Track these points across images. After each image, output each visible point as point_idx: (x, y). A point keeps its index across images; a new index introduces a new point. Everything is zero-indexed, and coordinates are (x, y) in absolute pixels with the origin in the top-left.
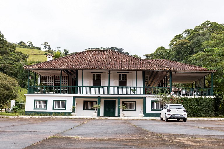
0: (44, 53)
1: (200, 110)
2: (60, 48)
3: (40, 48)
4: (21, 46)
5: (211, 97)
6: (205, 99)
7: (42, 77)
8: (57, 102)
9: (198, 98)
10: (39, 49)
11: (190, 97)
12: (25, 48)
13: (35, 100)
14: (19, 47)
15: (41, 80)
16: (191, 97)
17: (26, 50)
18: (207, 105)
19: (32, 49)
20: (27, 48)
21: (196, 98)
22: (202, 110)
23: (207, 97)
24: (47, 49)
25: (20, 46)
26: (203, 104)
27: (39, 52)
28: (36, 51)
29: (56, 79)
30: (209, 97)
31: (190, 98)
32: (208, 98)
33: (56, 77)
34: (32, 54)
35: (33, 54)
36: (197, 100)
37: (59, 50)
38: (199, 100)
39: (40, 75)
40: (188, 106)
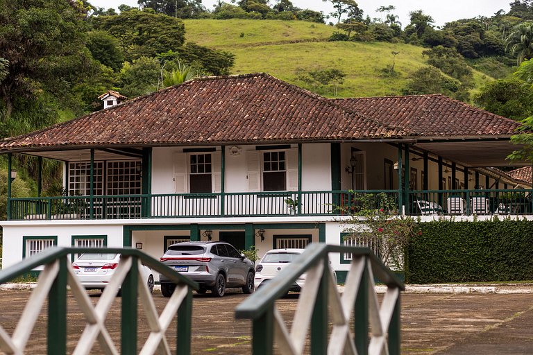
0: (330, 34)
1: (492, 259)
2: (392, 7)
3: (318, 15)
4: (248, 11)
5: (527, 216)
6: (508, 223)
7: (72, 166)
8: (84, 242)
9: (485, 223)
10: (317, 17)
11: (460, 220)
12: (264, 18)
13: (25, 238)
14: (241, 17)
15: (69, 176)
16: (464, 220)
17: (265, 27)
18: (513, 243)
19: (286, 22)
20: (270, 18)
21: (479, 222)
22: (498, 261)
23: (513, 218)
24: (345, 16)
25: (244, 12)
26: (502, 242)
27: (313, 30)
28: (301, 28)
29: (110, 172)
30: (521, 218)
31: (462, 222)
32: (519, 221)
33: (110, 165)
34: (283, 42)
35: (287, 39)
36: (482, 227)
37: (392, 19)
38: (489, 227)
39: (67, 163)
40: (454, 248)
